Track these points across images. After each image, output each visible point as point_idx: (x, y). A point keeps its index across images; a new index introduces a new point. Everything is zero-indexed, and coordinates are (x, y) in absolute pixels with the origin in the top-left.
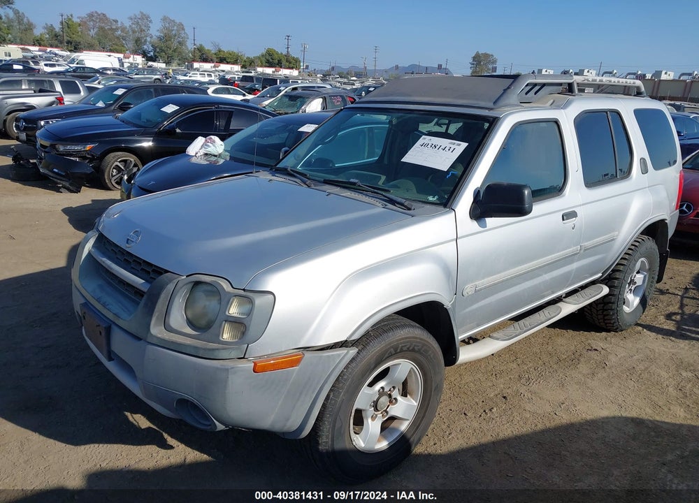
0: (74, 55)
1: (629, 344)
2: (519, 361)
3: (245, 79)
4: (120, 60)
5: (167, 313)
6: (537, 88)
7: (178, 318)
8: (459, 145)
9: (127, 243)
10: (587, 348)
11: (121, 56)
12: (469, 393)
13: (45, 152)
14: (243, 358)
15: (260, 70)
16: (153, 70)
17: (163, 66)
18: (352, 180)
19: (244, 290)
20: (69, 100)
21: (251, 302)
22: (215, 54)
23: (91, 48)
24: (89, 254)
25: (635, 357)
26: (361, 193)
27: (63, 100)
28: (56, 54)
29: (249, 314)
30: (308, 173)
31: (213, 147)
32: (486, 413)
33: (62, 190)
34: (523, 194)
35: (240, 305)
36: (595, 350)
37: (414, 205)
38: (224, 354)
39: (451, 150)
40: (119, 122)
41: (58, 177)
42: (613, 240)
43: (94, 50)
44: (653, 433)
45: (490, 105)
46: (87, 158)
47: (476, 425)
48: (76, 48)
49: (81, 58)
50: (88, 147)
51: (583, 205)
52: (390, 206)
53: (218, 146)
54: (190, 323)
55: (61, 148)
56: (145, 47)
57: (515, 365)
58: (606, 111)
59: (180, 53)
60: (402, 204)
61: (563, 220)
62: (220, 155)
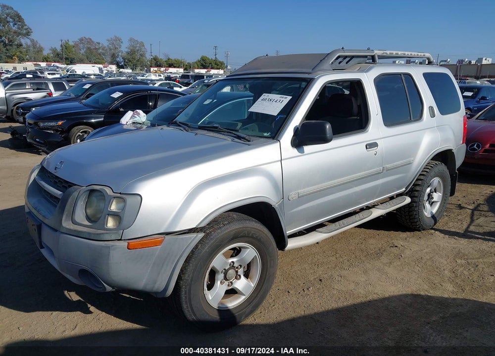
0: (69, 67)
1: (422, 242)
2: (338, 255)
3: (183, 77)
4: (100, 69)
5: (73, 212)
6: (347, 59)
7: (80, 215)
8: (286, 98)
9: (55, 169)
10: (391, 245)
11: (101, 66)
12: (295, 278)
13: (31, 128)
14: (121, 240)
15: (197, 71)
16: (121, 74)
17: (130, 71)
18: (215, 125)
19: (120, 193)
20: (56, 94)
21: (124, 201)
22: (166, 61)
23: (82, 61)
24: (35, 180)
25: (424, 251)
26: (221, 134)
27: (52, 94)
28: (57, 67)
29: (123, 209)
30: (189, 124)
31: (138, 118)
32: (304, 291)
33: (42, 153)
34: (325, 128)
35: (117, 203)
36: (396, 246)
37: (252, 138)
38: (107, 237)
39: (281, 101)
40: (82, 105)
41: (39, 144)
42: (410, 164)
43: (84, 63)
44: (425, 302)
45: (310, 71)
46: (59, 131)
47: (295, 299)
48: (72, 62)
49: (73, 68)
50: (60, 123)
51: (383, 138)
52: (236, 140)
53: (142, 116)
54: (88, 218)
55: (42, 125)
56: (118, 59)
57: (334, 258)
58: (400, 74)
59: (142, 62)
60: (244, 138)
61: (367, 148)
62: (143, 123)
